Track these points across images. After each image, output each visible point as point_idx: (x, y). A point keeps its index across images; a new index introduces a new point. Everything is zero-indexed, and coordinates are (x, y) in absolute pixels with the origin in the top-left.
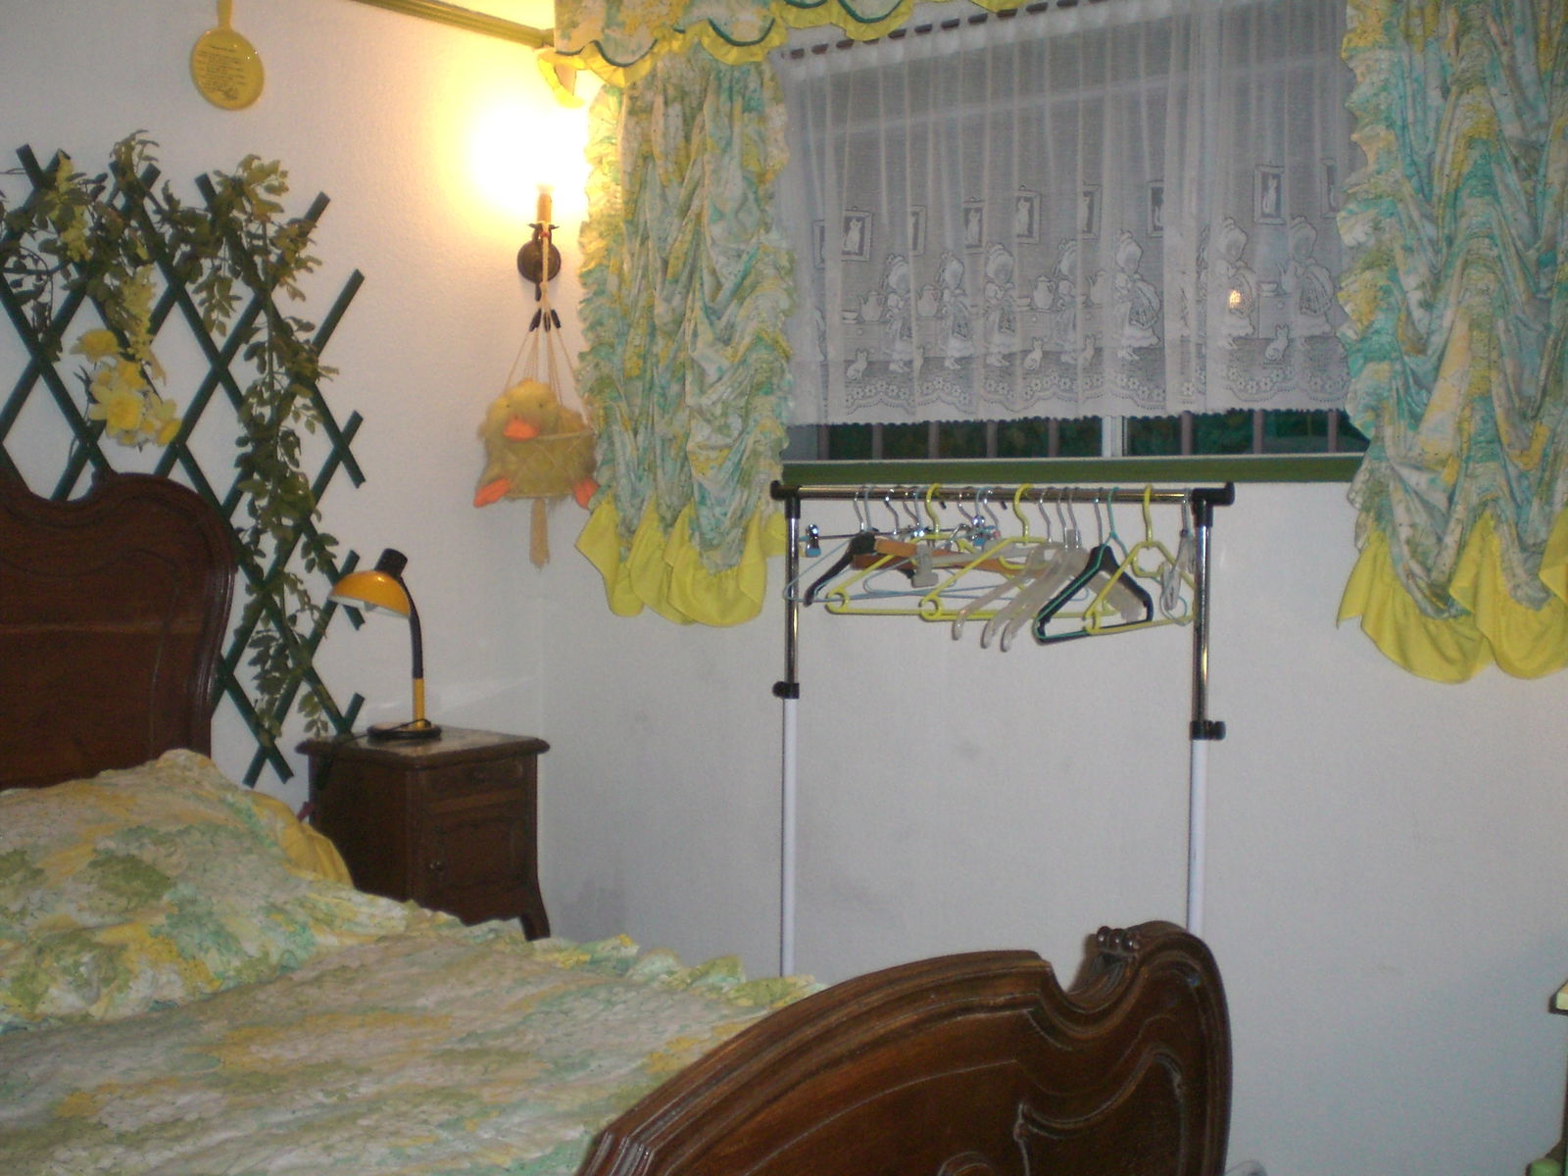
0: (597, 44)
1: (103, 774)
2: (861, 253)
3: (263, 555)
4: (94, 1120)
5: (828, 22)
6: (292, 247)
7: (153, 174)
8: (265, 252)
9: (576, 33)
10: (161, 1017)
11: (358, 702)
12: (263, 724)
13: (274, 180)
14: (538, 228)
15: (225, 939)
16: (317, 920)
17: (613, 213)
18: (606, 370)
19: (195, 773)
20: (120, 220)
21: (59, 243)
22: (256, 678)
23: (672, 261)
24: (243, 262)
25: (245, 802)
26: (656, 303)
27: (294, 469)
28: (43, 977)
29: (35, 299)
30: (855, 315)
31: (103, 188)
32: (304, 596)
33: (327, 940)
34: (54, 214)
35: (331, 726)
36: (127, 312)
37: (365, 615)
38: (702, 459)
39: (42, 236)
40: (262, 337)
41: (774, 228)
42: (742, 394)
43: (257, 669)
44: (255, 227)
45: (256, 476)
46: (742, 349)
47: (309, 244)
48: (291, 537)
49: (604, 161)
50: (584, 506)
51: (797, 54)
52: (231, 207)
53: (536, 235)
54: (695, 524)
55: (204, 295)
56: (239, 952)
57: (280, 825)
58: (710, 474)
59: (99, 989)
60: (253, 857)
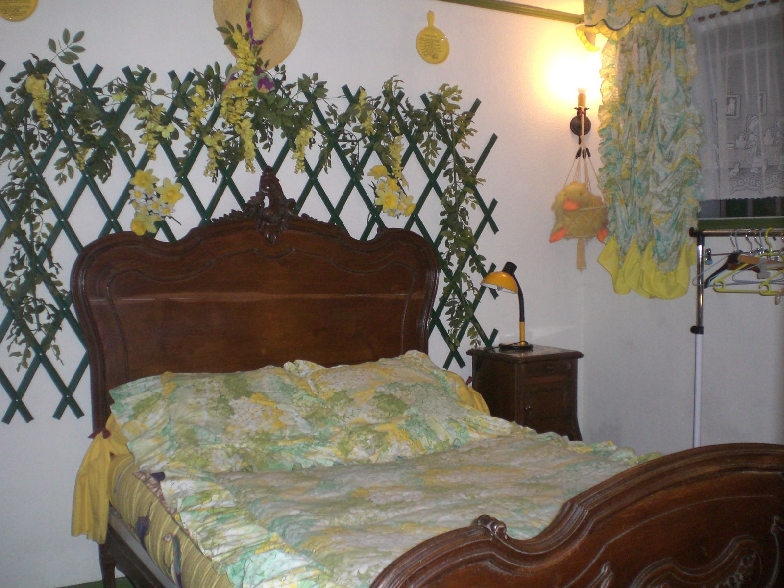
0: (604, 20)
1: (381, 360)
2: (735, 114)
3: (452, 265)
4: (368, 499)
5: (713, 3)
6: (464, 125)
7: (401, 95)
8: (451, 127)
9: (594, 16)
10: (400, 463)
11: (495, 332)
12: (452, 342)
13: (455, 95)
14: (579, 110)
15: (430, 432)
16: (470, 426)
17: (615, 100)
18: (612, 175)
19: (420, 361)
20: (387, 116)
21: (361, 128)
22: (448, 320)
23: (643, 123)
24: (442, 132)
25: (442, 375)
26: (636, 143)
27: (466, 226)
28: (351, 443)
29: (352, 152)
30: (733, 145)
31: (380, 102)
32: (470, 283)
33: (474, 435)
34: (359, 115)
35: (482, 343)
36: (392, 157)
37: (498, 292)
38: (658, 218)
39: (353, 125)
40: (451, 166)
41: (692, 104)
42: (677, 186)
43: (450, 316)
44: (447, 117)
45: (449, 229)
46: (677, 164)
47: (471, 122)
48: (464, 256)
49: (610, 76)
50: (602, 242)
51: (701, 19)
52: (436, 108)
53: (578, 113)
54: (655, 250)
55: (425, 148)
56: (436, 438)
57: (457, 385)
58: (662, 224)
59: (375, 450)
60: (444, 398)
